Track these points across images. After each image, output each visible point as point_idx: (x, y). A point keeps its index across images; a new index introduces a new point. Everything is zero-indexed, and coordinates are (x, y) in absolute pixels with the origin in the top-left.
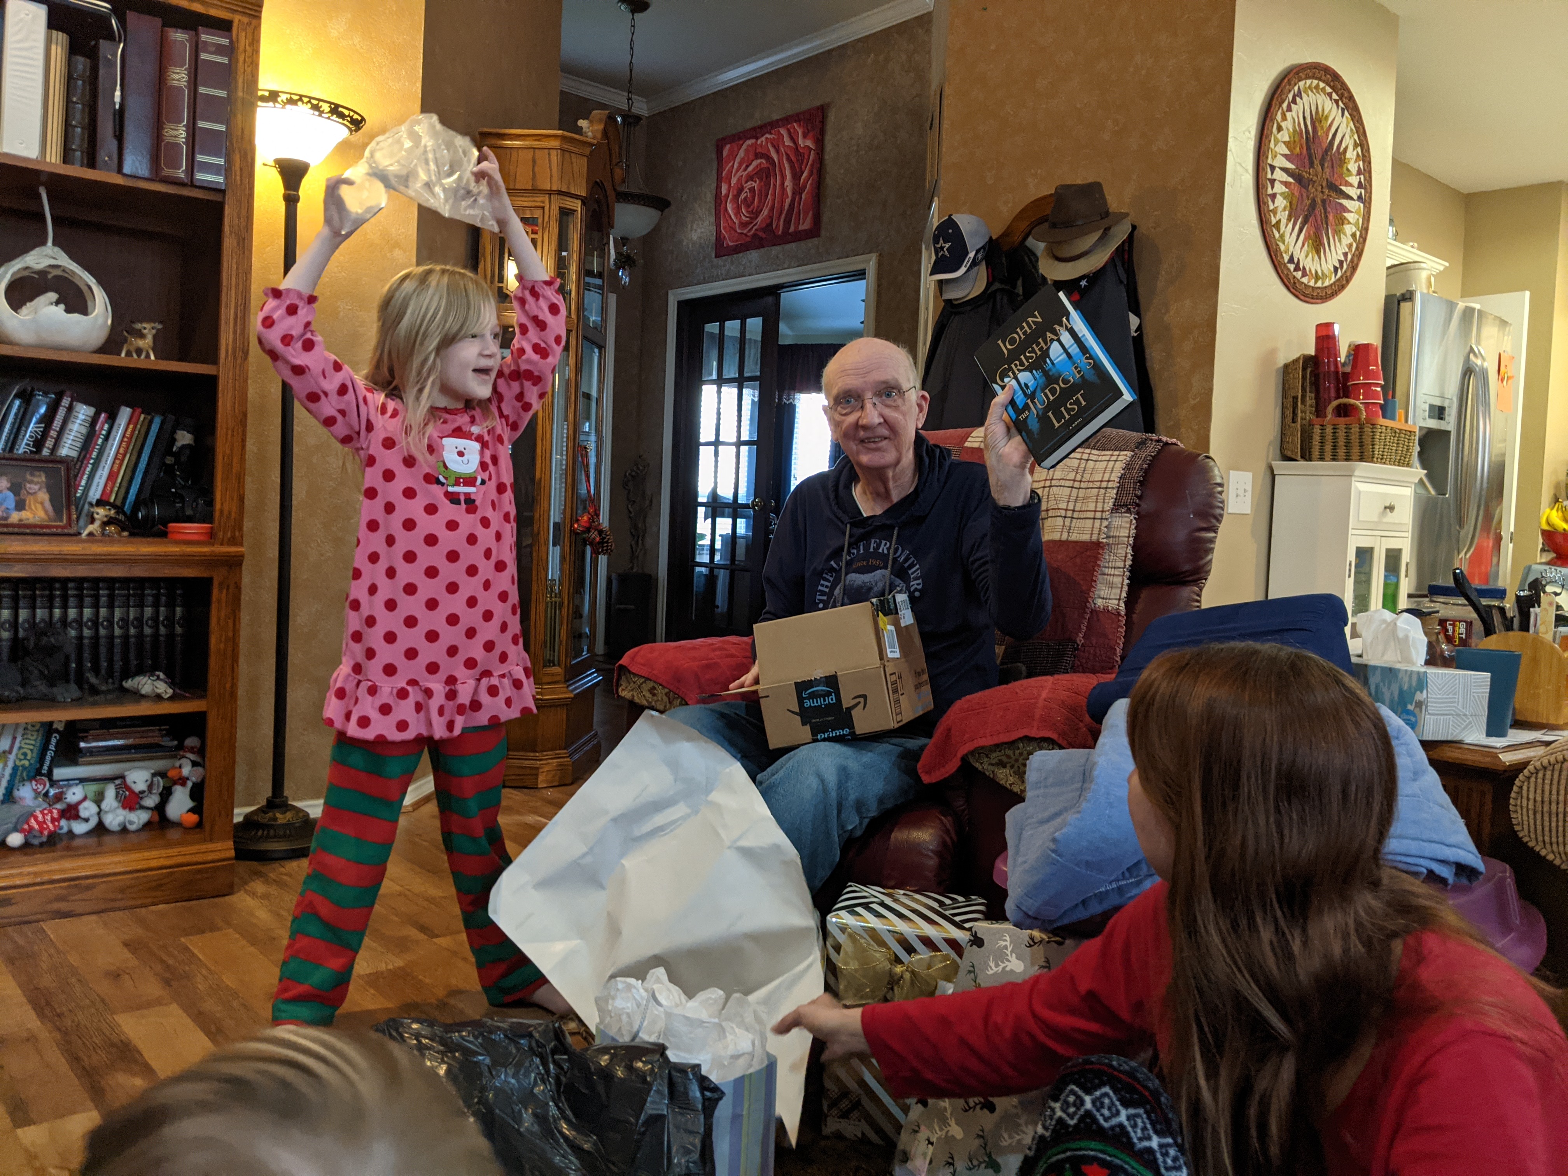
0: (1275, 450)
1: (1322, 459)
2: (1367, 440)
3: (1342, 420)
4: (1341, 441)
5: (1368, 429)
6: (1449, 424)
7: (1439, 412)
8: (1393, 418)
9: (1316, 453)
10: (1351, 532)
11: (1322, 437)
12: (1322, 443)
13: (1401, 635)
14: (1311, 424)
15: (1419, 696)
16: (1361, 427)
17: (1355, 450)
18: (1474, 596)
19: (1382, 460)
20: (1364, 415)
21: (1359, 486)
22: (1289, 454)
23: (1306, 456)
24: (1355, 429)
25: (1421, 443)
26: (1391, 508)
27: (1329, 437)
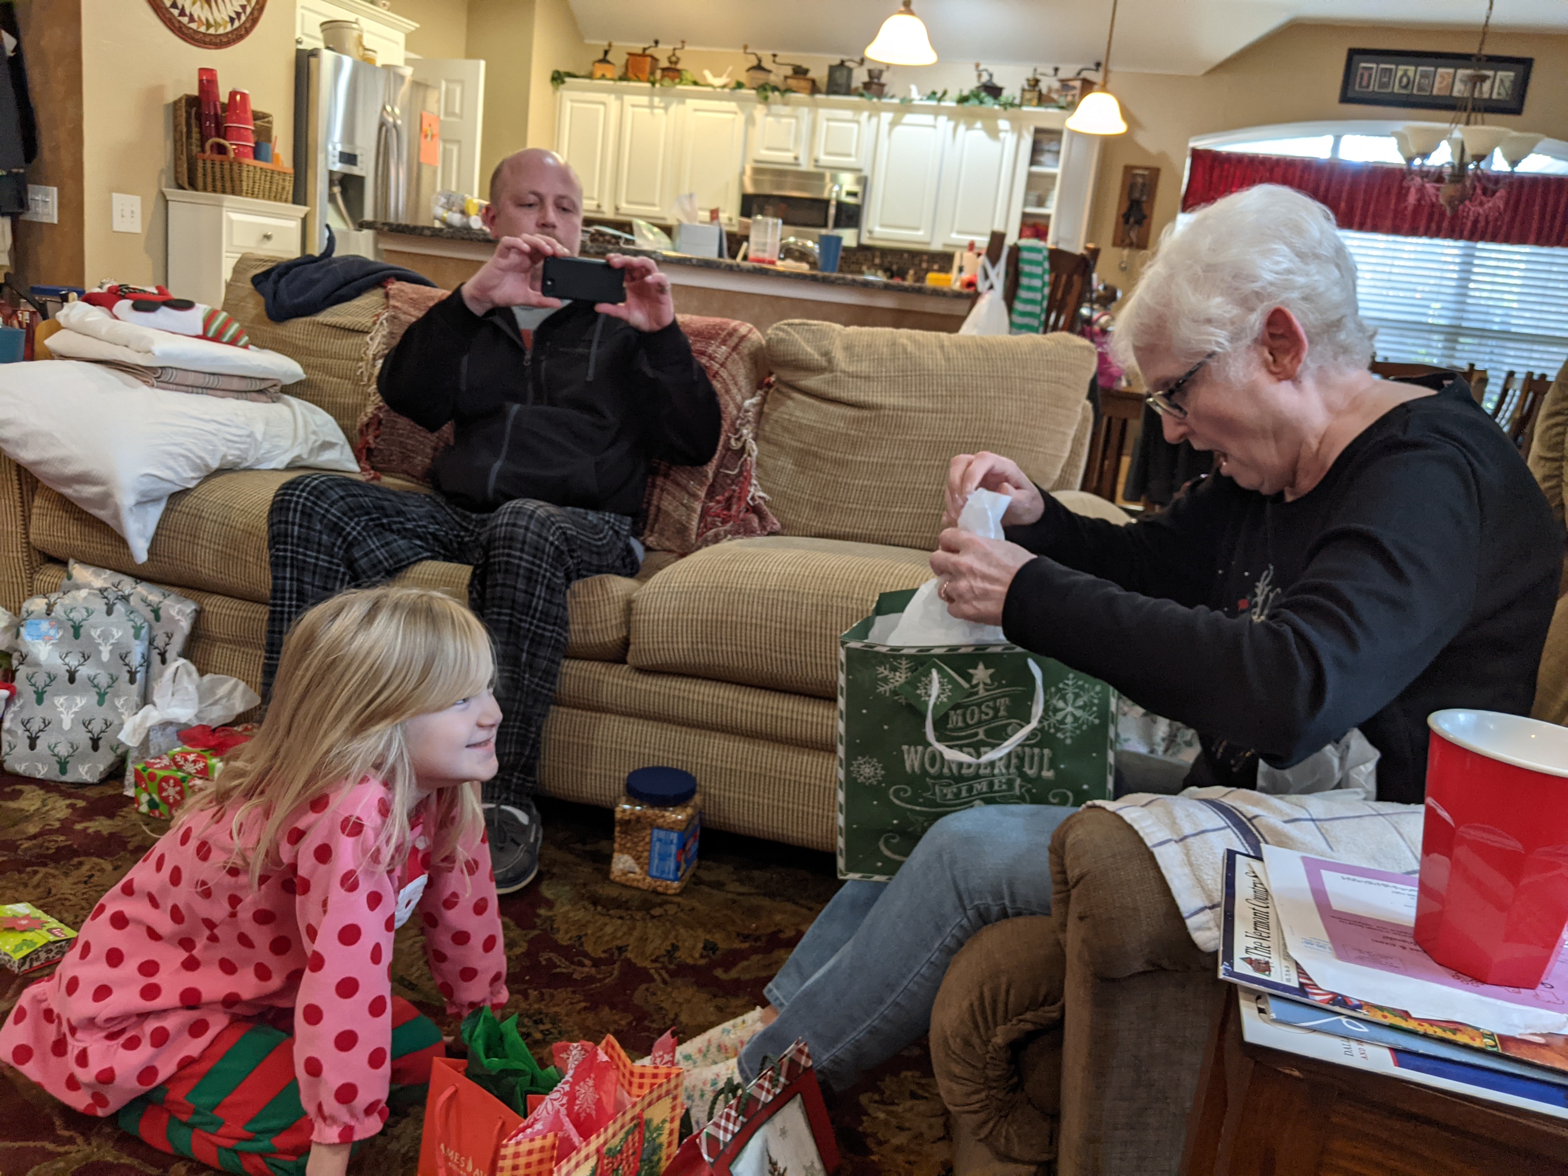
0: (168, 178)
1: (205, 189)
2: (236, 176)
3: (217, 157)
4: (218, 175)
5: (236, 167)
6: (364, 170)
7: (349, 159)
8: (265, 160)
9: (200, 183)
10: (224, 254)
11: (204, 169)
12: (205, 175)
14: (195, 158)
16: (232, 165)
17: (228, 185)
19: (253, 195)
20: (232, 154)
21: (230, 215)
22: (179, 183)
23: (193, 185)
26: (267, 237)
27: (209, 170)
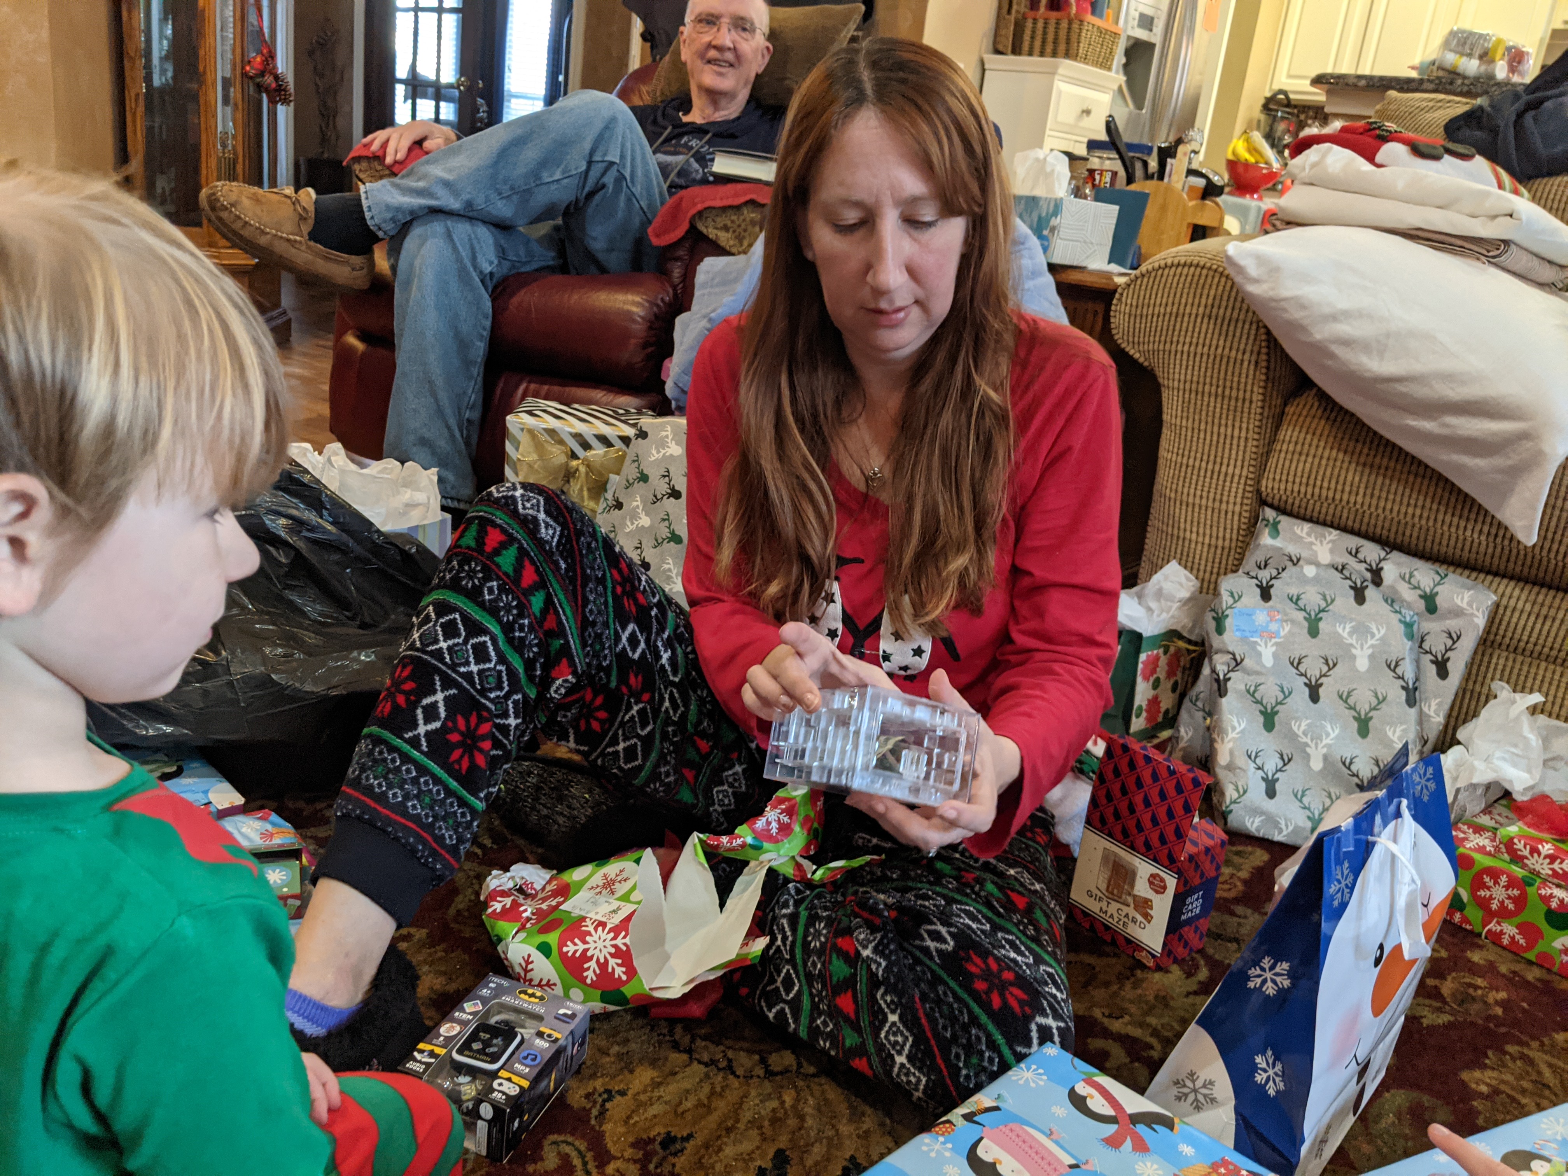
0: (988, 43)
1: (1030, 54)
2: (1074, 37)
3: (1054, 15)
4: (1050, 37)
5: (1075, 26)
6: (1155, 37)
7: (1146, 22)
8: (1101, 16)
9: (1026, 46)
10: (1048, 132)
11: (1034, 32)
12: (1033, 37)
13: (1048, 170)
14: (1025, 18)
15: (1054, 222)
16: (1070, 23)
17: (1062, 47)
18: (1123, 149)
19: (1085, 60)
20: (1074, 10)
21: (1061, 86)
22: (1001, 48)
23: (1016, 50)
24: (1064, 25)
25: (1128, 53)
26: (1087, 112)
27: (1039, 32)
